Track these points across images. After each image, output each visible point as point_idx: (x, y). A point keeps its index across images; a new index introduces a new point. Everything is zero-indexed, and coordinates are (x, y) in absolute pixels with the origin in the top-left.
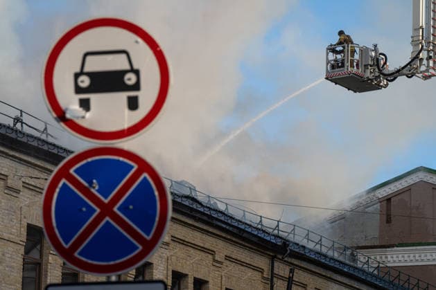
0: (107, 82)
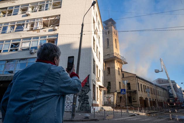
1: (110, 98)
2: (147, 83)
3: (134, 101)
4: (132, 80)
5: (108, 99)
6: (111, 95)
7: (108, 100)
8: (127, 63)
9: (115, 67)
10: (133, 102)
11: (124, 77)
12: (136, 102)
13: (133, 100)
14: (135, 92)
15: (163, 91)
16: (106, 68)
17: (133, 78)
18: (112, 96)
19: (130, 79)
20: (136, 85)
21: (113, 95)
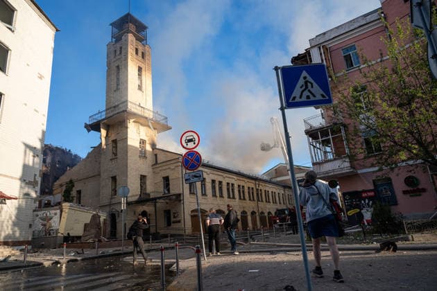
0: (190, 141)
1: (51, 219)
2: (225, 175)
3: (175, 219)
4: (173, 169)
5: (45, 222)
6: (54, 212)
7: (44, 225)
8: (170, 128)
9: (127, 138)
10: (174, 222)
11: (159, 162)
12: (179, 222)
13: (174, 217)
14: (179, 197)
15: (283, 192)
16: (110, 142)
17: (176, 165)
18: (56, 214)
19: (167, 167)
20: (181, 179)
21: (58, 211)
